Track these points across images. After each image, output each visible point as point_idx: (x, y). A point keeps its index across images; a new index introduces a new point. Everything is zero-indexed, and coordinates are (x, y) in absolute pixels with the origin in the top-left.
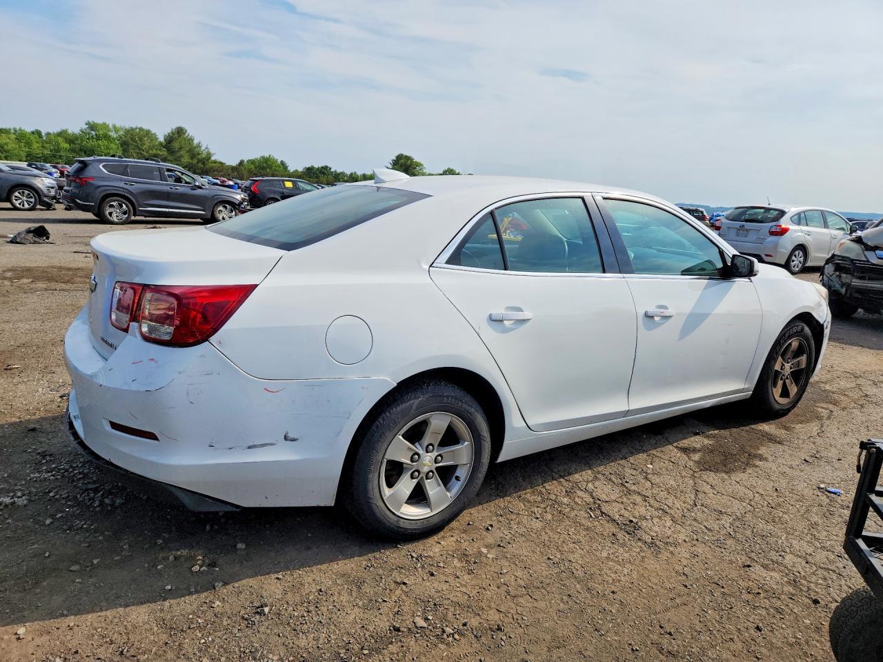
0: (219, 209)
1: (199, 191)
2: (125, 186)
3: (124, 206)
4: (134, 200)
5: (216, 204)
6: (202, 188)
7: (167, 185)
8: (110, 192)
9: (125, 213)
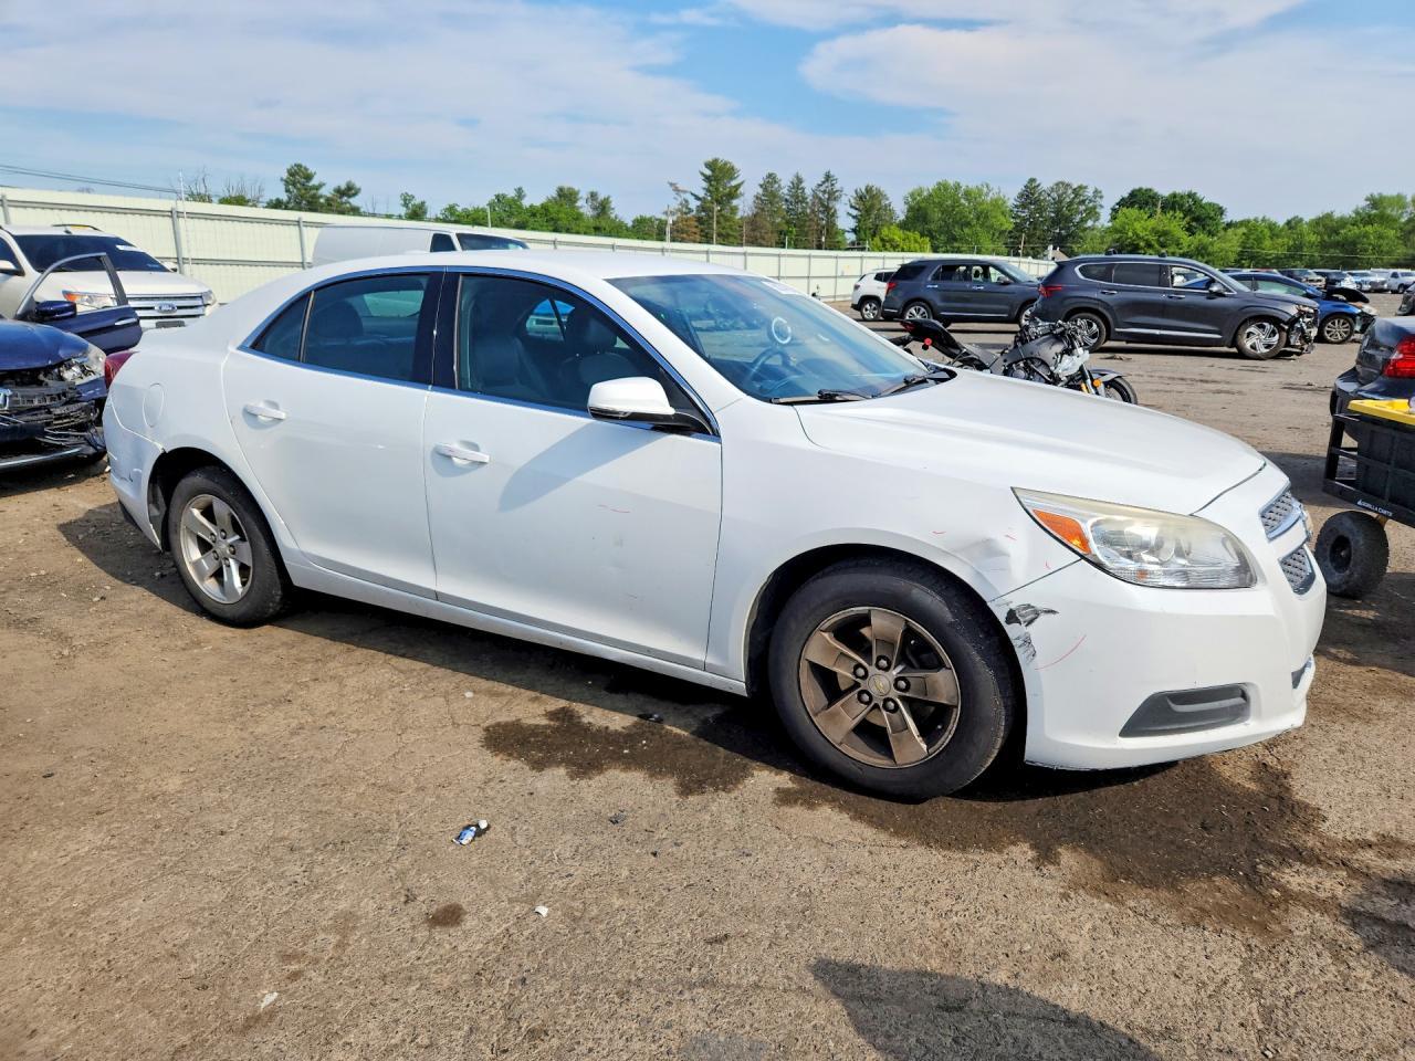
0: (1248, 331)
1: (1219, 301)
2: (1103, 297)
3: (1095, 326)
4: (1110, 319)
5: (1244, 322)
6: (1224, 296)
7: (1165, 292)
8: (1076, 306)
9: (1093, 336)
